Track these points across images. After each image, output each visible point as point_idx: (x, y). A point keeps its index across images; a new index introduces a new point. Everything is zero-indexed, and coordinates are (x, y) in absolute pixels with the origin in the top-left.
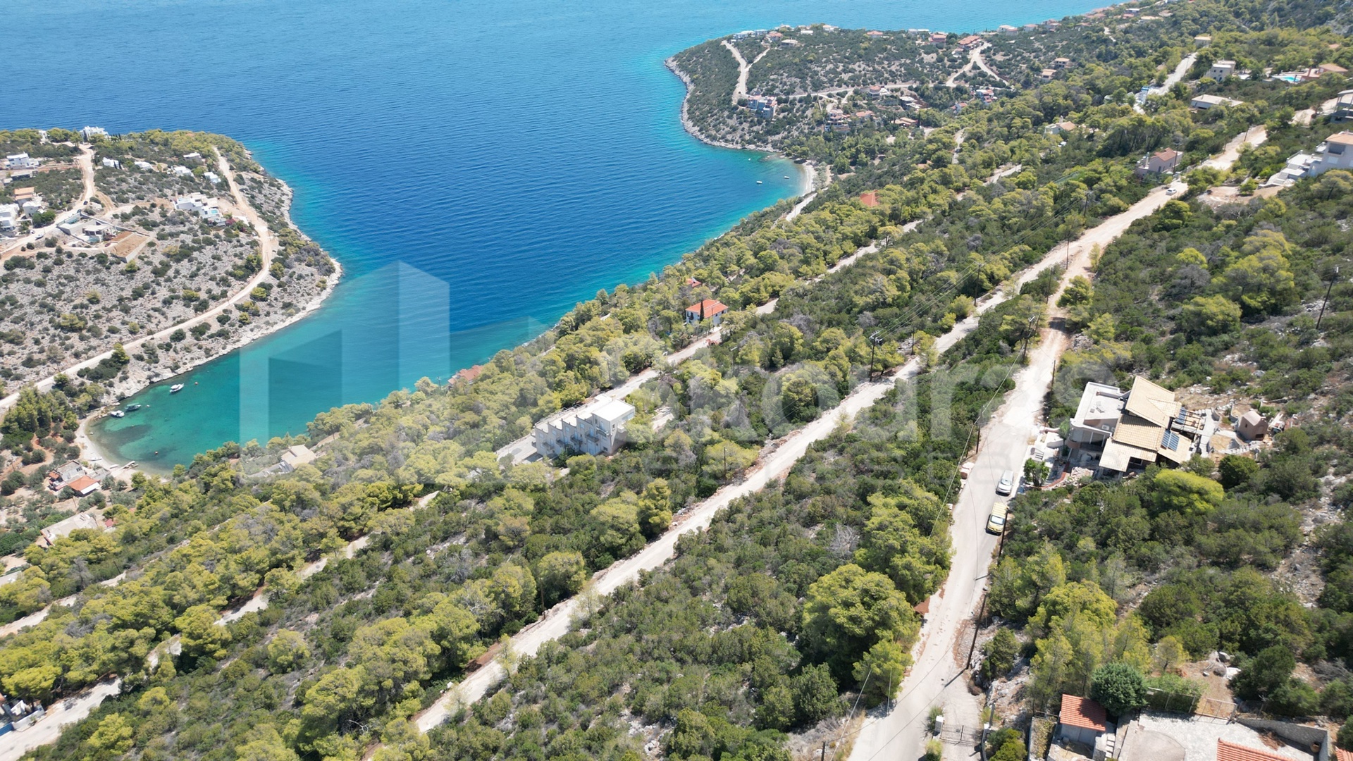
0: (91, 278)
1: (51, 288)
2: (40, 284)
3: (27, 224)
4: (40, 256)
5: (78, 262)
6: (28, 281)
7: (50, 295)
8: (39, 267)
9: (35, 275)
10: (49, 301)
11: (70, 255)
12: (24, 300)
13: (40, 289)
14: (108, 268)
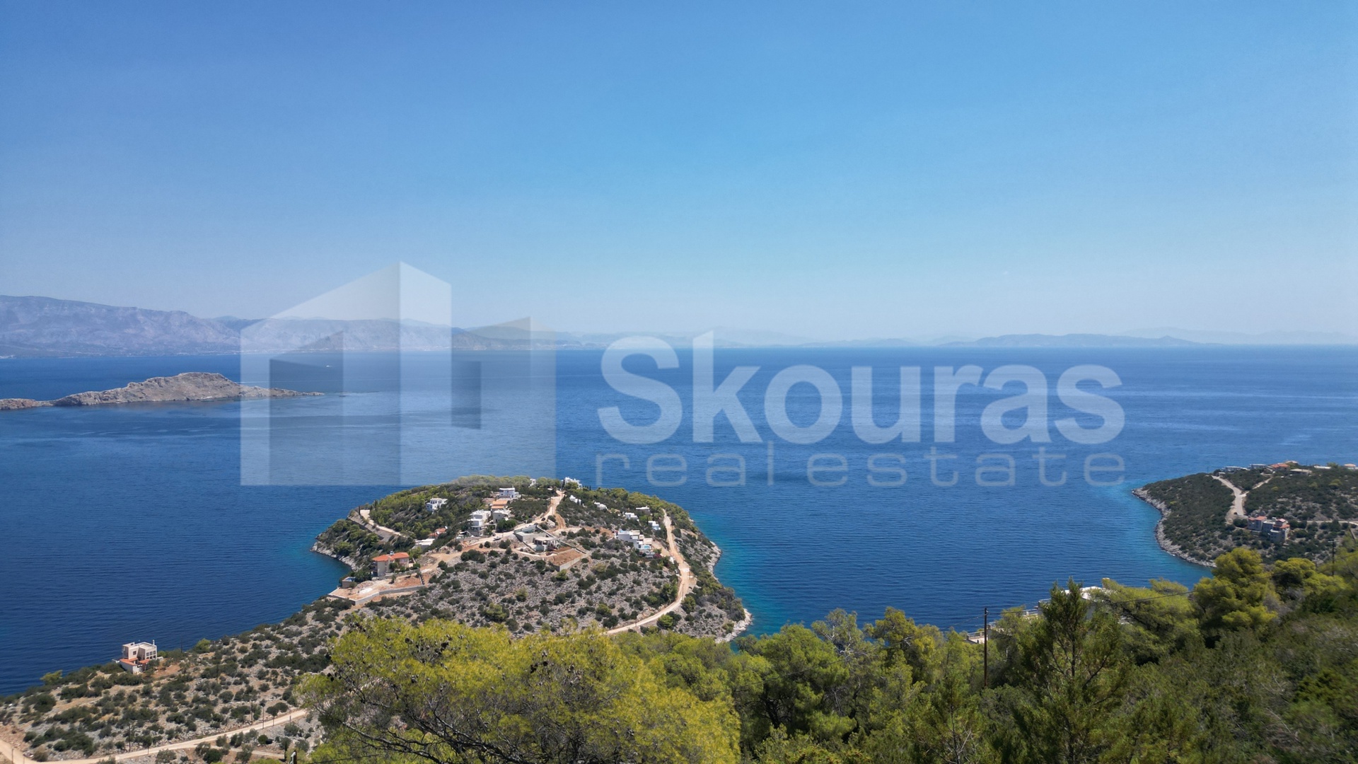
0: (526, 579)
1: (491, 581)
2: (483, 576)
3: (491, 527)
4: (492, 553)
5: (520, 564)
6: (474, 572)
7: (487, 586)
8: (487, 562)
9: (482, 568)
10: (485, 591)
11: (516, 557)
12: (465, 586)
13: (481, 580)
14: (543, 573)
